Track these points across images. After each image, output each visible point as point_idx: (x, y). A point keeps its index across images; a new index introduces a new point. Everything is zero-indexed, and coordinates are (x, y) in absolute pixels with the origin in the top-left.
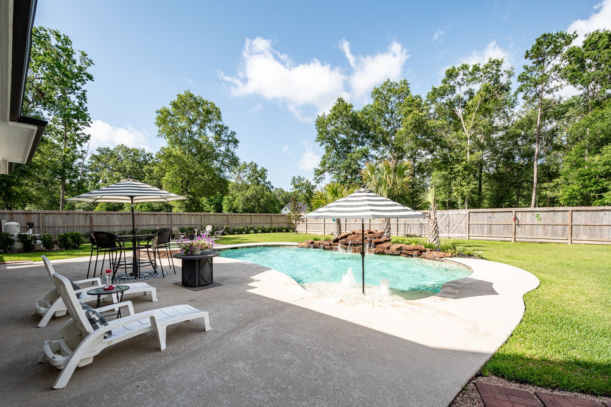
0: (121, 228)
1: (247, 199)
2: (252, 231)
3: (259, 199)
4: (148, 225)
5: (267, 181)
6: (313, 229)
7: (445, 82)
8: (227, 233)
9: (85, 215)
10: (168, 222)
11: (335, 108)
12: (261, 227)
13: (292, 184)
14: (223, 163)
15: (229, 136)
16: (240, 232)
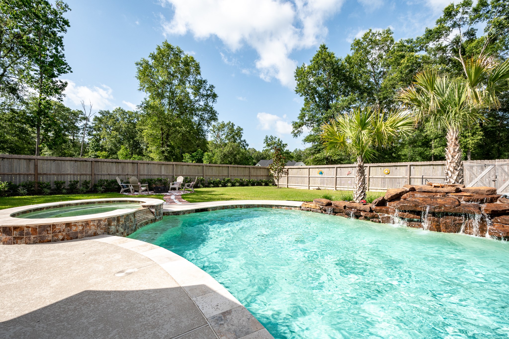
0: (76, 177)
1: (225, 155)
2: (229, 184)
3: (235, 155)
4: (109, 175)
5: (242, 139)
6: (296, 183)
7: (440, 21)
8: (201, 186)
9: (28, 161)
10: (133, 172)
11: (318, 56)
12: (239, 179)
13: (264, 143)
14: (202, 119)
15: (208, 90)
16: (216, 185)
